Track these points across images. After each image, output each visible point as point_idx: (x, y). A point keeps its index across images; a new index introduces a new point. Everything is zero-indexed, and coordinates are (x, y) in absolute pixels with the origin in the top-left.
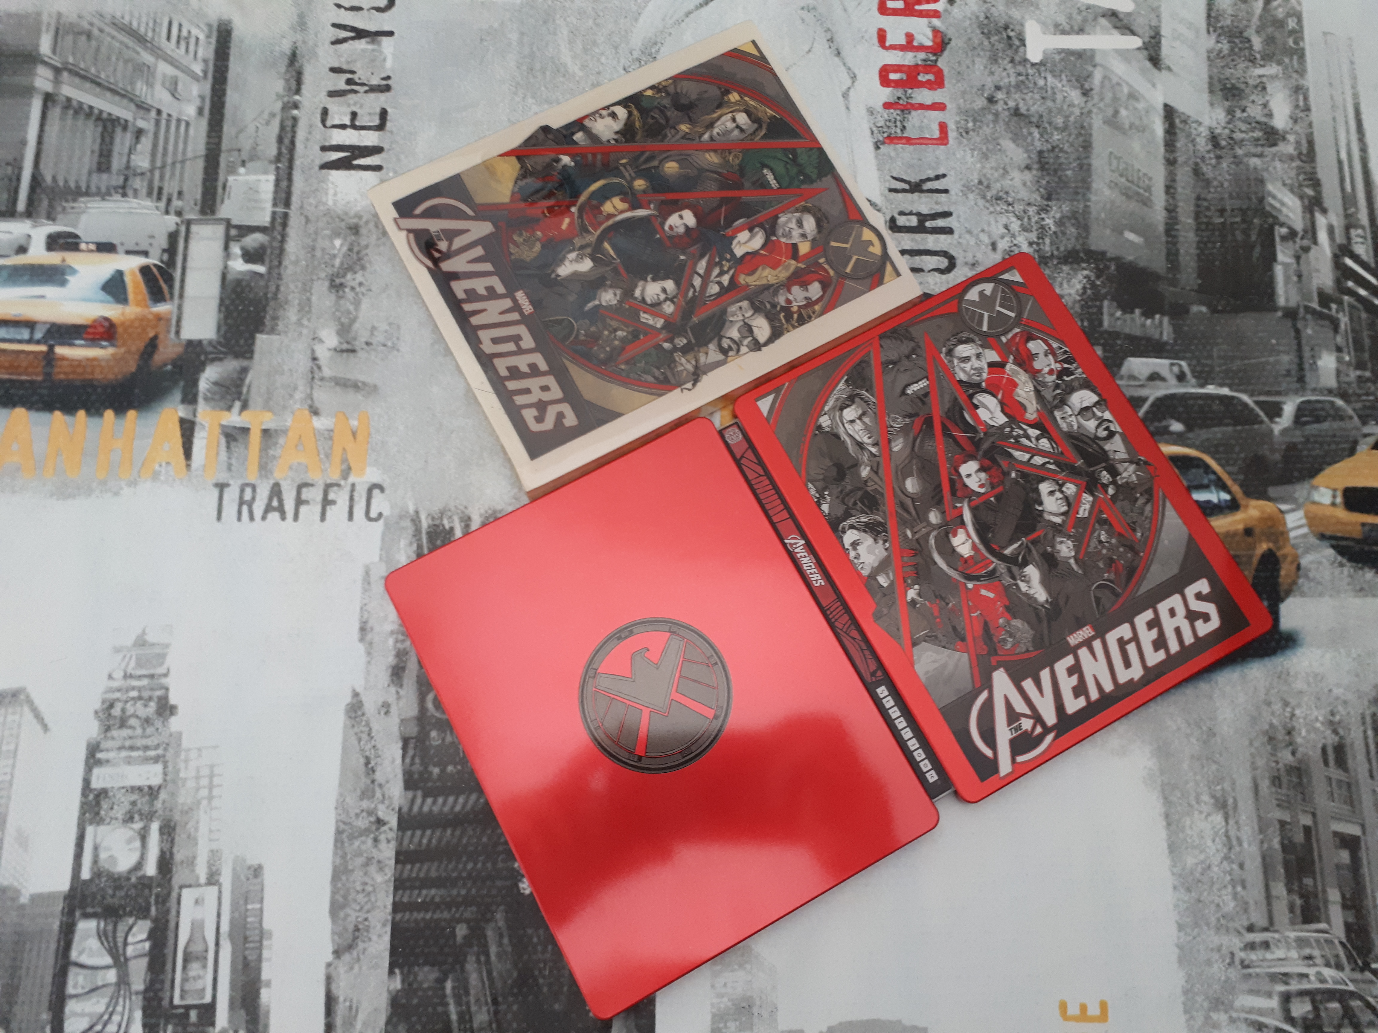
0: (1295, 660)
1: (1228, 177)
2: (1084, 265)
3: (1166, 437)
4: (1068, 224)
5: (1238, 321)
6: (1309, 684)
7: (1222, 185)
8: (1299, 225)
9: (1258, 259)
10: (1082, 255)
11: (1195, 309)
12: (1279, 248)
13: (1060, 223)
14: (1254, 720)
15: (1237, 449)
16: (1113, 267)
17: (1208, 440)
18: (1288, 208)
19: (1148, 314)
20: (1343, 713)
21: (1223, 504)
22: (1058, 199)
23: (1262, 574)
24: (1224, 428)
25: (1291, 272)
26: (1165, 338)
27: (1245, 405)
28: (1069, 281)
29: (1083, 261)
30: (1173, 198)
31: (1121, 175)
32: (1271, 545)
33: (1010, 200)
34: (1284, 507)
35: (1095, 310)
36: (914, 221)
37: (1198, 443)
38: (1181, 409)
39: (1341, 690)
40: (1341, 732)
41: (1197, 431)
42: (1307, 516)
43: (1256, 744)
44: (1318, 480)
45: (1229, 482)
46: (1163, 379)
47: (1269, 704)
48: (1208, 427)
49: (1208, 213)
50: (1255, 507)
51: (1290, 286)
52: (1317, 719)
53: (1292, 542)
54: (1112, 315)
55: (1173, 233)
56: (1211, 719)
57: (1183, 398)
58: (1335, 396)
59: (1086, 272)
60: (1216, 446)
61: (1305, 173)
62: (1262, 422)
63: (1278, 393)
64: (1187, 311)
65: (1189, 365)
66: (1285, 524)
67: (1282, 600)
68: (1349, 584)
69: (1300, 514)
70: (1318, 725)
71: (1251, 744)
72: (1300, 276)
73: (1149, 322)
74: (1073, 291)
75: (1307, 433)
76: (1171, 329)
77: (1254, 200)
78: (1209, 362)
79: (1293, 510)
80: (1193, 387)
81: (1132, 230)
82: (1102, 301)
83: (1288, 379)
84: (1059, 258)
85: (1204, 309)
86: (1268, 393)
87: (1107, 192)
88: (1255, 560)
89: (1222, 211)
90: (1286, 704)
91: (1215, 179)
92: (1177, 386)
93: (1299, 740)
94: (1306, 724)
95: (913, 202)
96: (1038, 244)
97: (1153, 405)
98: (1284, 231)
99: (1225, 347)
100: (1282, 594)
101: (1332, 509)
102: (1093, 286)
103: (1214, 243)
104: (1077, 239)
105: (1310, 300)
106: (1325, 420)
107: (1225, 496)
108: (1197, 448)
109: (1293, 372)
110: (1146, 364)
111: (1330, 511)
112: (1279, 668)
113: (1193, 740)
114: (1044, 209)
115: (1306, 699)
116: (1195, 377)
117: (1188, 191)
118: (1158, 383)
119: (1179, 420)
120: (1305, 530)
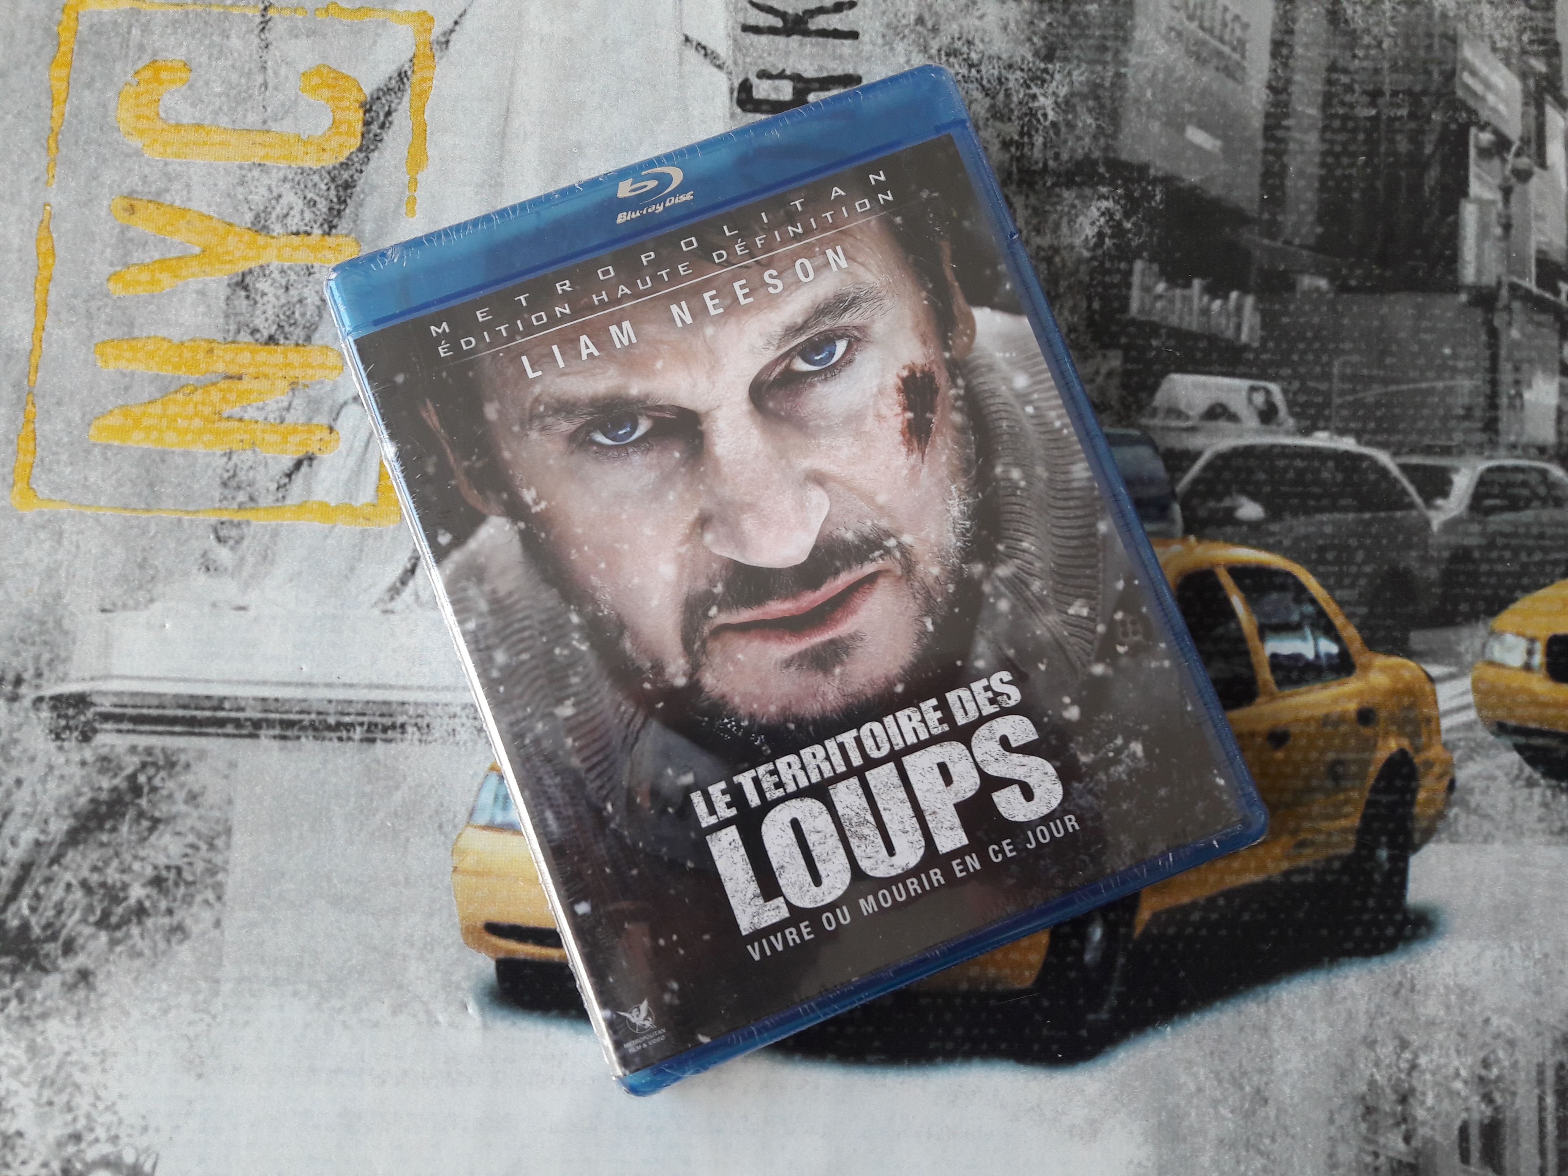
0: (1427, 962)
1: (1391, 29)
2: (1104, 190)
3: (1229, 529)
4: (1081, 109)
5: (1385, 310)
6: (1448, 1007)
7: (1379, 44)
8: (1514, 130)
9: (1432, 192)
10: (1102, 170)
11: (1307, 281)
12: (1473, 169)
13: (1066, 105)
14: (1343, 1074)
15: (1360, 556)
16: (1158, 198)
17: (1307, 537)
18: (1497, 93)
19: (1216, 290)
20: (1506, 1063)
21: (1324, 661)
22: (1066, 59)
23: (1384, 799)
24: (1338, 516)
25: (1494, 217)
26: (1244, 337)
27: (1384, 472)
28: (1071, 221)
29: (1102, 181)
30: (1285, 65)
31: (1191, 18)
32: (1405, 743)
33: (974, 56)
34: (1435, 670)
35: (1117, 278)
36: (785, 91)
37: (1287, 542)
38: (1262, 476)
39: (1507, 1020)
40: (1498, 1098)
41: (1289, 520)
42: (1475, 689)
43: (1340, 1120)
44: (1506, 619)
45: (1339, 621)
46: (1233, 418)
47: (1371, 1044)
48: (1308, 512)
49: (1348, 98)
50: (1384, 669)
51: (1487, 244)
52: (1457, 1074)
53: (1444, 737)
54: (1147, 289)
55: (1280, 134)
56: (1261, 1071)
57: (1269, 454)
58: (1550, 460)
59: (1105, 204)
60: (1322, 550)
61: (1534, 30)
62: (1411, 506)
63: (1446, 451)
64: (1291, 287)
65: (1285, 392)
66: (1436, 702)
67: (1416, 848)
68: (1540, 820)
69: (1466, 683)
70: (1458, 1085)
71: (1331, 1121)
72: (1507, 227)
73: (1217, 304)
74: (1078, 241)
75: (1491, 528)
76: (1257, 319)
77: (1436, 76)
78: (1323, 386)
79: (1451, 677)
80: (1288, 433)
81: (1203, 125)
82: (1131, 263)
83: (1466, 424)
84: (1057, 174)
85: (1323, 283)
86: (1428, 450)
87: (1162, 49)
88: (1373, 770)
89: (1375, 95)
90: (1404, 1044)
91: (1368, 31)
92: (1257, 432)
93: (1420, 1113)
94: (1436, 1084)
95: (787, 53)
96: (1020, 146)
97: (1210, 466)
98: (1486, 137)
99: (1355, 358)
100: (1417, 837)
101: (1523, 675)
102: (1118, 231)
103: (1354, 155)
104: (1095, 138)
105: (1522, 275)
106: (1527, 506)
107: (1328, 647)
108: (1286, 553)
109: (1478, 413)
110: (1204, 386)
111: (1522, 680)
112: (1398, 978)
113: (1224, 1111)
114: (1039, 78)
115: (1440, 1036)
116: (1292, 414)
117: (1314, 53)
118: (1222, 424)
119: (1254, 497)
120: (1471, 715)
